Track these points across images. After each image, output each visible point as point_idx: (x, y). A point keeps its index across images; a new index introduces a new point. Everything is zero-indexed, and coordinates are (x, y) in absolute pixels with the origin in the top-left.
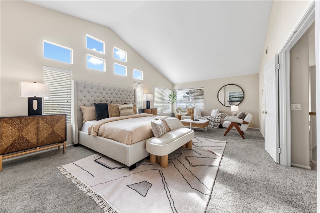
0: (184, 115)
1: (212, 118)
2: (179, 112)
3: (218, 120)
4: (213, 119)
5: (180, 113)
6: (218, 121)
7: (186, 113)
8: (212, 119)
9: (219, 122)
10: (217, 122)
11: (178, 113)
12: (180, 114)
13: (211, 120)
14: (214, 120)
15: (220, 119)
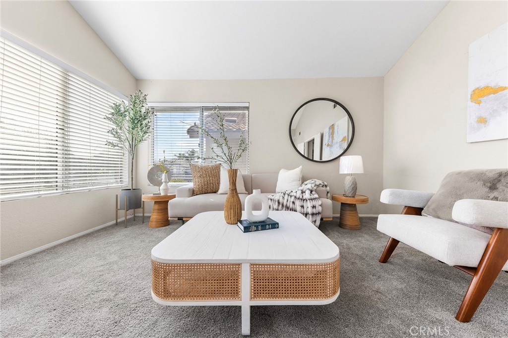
0: (181, 192)
1: (293, 199)
2: (159, 184)
3: (314, 207)
4: (298, 203)
5: (162, 187)
6: (315, 211)
7: (191, 185)
8: (293, 203)
9: (319, 213)
10: (313, 214)
11: (157, 188)
12: (166, 190)
13: (291, 206)
14: (302, 207)
15: (320, 202)
